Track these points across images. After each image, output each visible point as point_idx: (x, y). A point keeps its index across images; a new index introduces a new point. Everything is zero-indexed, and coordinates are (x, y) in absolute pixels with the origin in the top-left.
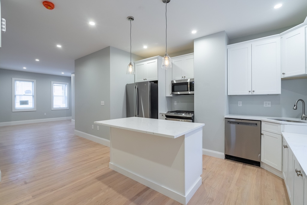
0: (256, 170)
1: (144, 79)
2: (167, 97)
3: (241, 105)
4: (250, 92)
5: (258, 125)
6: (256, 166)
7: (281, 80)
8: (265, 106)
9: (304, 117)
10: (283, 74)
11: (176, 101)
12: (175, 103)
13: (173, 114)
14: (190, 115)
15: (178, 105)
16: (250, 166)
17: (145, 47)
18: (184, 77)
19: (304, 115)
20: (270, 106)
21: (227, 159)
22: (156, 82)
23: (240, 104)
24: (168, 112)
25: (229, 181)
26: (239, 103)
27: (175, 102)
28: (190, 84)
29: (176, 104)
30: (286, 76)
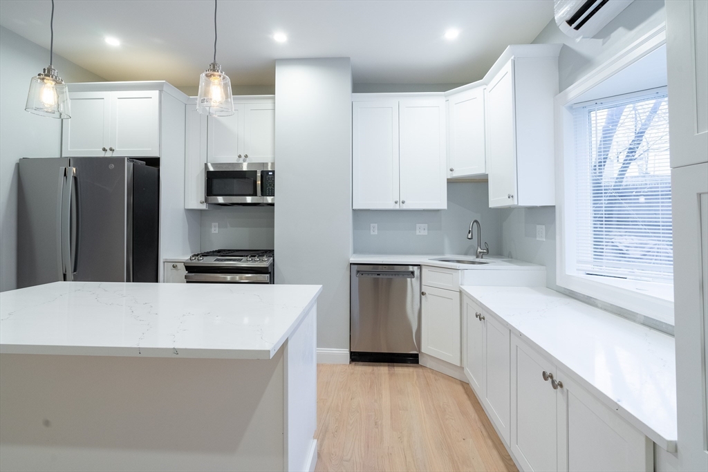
0: (415, 373)
1: (104, 150)
2: (190, 212)
3: (376, 233)
4: (396, 203)
5: (416, 274)
6: (411, 365)
7: (448, 182)
8: (418, 233)
9: (480, 252)
10: (451, 170)
11: (217, 224)
12: (213, 229)
13: (211, 261)
14: (264, 263)
15: (222, 234)
16: (401, 366)
17: (112, 42)
18: (243, 157)
19: (479, 250)
20: (425, 233)
21: (354, 363)
22: (154, 162)
23: (374, 230)
24: (194, 255)
25: (376, 423)
26: (372, 228)
27: (213, 224)
28: (262, 176)
29: (217, 232)
30: (456, 174)
